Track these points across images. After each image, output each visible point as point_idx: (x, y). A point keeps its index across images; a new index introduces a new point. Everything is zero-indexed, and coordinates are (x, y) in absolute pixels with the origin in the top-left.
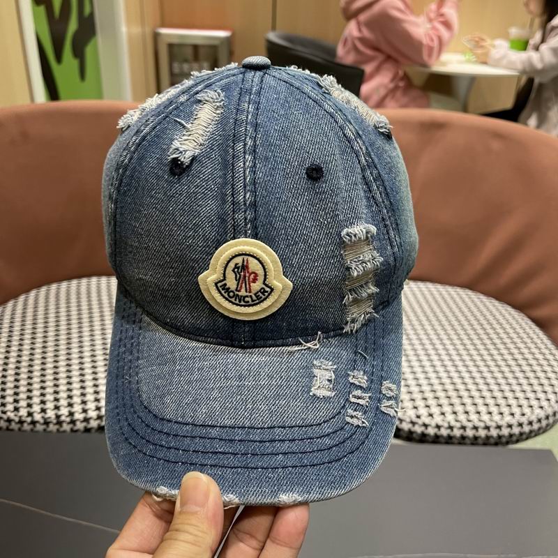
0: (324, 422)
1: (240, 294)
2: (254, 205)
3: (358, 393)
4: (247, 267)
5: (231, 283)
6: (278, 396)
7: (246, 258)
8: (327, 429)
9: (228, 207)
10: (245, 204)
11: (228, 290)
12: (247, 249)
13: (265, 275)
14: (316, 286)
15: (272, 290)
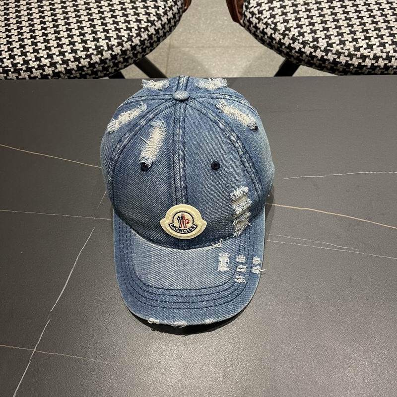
0: (225, 283)
1: (181, 229)
2: (186, 187)
3: (241, 266)
4: (184, 217)
5: (177, 224)
6: (202, 273)
7: (183, 213)
8: (226, 287)
9: (173, 189)
10: (181, 187)
11: (175, 227)
12: (183, 209)
13: (193, 220)
14: (218, 221)
15: (197, 226)
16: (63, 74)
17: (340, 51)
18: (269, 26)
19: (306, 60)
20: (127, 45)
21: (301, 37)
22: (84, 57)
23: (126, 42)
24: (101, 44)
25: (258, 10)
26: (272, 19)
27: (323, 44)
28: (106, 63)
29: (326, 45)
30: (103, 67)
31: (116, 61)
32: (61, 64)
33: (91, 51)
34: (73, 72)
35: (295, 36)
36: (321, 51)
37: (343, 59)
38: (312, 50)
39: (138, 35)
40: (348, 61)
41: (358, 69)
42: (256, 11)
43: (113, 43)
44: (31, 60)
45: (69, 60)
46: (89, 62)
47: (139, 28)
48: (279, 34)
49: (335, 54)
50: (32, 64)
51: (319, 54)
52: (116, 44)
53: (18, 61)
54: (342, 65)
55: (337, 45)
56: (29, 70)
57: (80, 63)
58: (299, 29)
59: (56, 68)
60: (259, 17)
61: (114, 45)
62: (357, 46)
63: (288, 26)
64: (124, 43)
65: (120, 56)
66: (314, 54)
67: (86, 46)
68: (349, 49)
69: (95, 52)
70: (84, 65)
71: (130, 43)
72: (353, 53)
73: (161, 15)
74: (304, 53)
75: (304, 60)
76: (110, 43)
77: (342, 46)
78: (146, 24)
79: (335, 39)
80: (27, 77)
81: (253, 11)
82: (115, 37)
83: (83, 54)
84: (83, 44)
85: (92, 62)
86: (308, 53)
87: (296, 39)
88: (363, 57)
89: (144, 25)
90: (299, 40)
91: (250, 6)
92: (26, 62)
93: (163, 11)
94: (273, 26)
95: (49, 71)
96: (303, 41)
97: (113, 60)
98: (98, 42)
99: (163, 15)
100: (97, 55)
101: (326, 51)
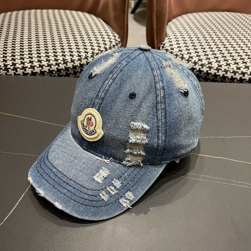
16: (39, 74)
17: (227, 69)
18: (178, 56)
19: (204, 77)
20: (84, 61)
21: (200, 62)
22: (55, 64)
23: (84, 59)
24: (67, 58)
25: (171, 48)
26: (180, 52)
27: (215, 65)
28: (68, 71)
29: (217, 66)
30: (66, 73)
31: (76, 71)
32: (38, 67)
33: (59, 61)
34: (46, 73)
35: (196, 61)
36: (214, 69)
37: (229, 75)
38: (208, 69)
39: (92, 56)
40: (233, 76)
41: (239, 82)
42: (169, 48)
43: (75, 59)
44: (18, 63)
45: (44, 65)
46: (57, 68)
47: (93, 53)
48: (185, 60)
49: (224, 71)
50: (17, 66)
51: (213, 71)
52: (77, 59)
53: (8, 63)
54: (229, 79)
55: (225, 66)
56: (15, 69)
57: (51, 68)
58: (198, 57)
59: (34, 69)
60: (171, 52)
61: (75, 60)
62: (238, 66)
63: (191, 56)
64: (82, 59)
65: (79, 67)
66: (209, 72)
67: (57, 58)
68: (233, 69)
69: (62, 62)
70: (53, 69)
71: (86, 60)
72: (236, 70)
73: (107, 49)
74: (202, 71)
75: (202, 77)
76: (73, 58)
77: (228, 66)
78: (98, 52)
79: (223, 63)
80: (13, 74)
81: (167, 49)
82: (77, 55)
83: (54, 63)
84: (55, 57)
85: (59, 68)
86: (205, 71)
87: (197, 63)
88: (243, 74)
89: (96, 51)
90: (198, 63)
91: (165, 46)
92: (14, 64)
93: (109, 47)
94: (181, 56)
95: (29, 71)
96: (201, 64)
97: (74, 70)
98: (65, 57)
99: (108, 48)
100: (63, 64)
101: (218, 70)
